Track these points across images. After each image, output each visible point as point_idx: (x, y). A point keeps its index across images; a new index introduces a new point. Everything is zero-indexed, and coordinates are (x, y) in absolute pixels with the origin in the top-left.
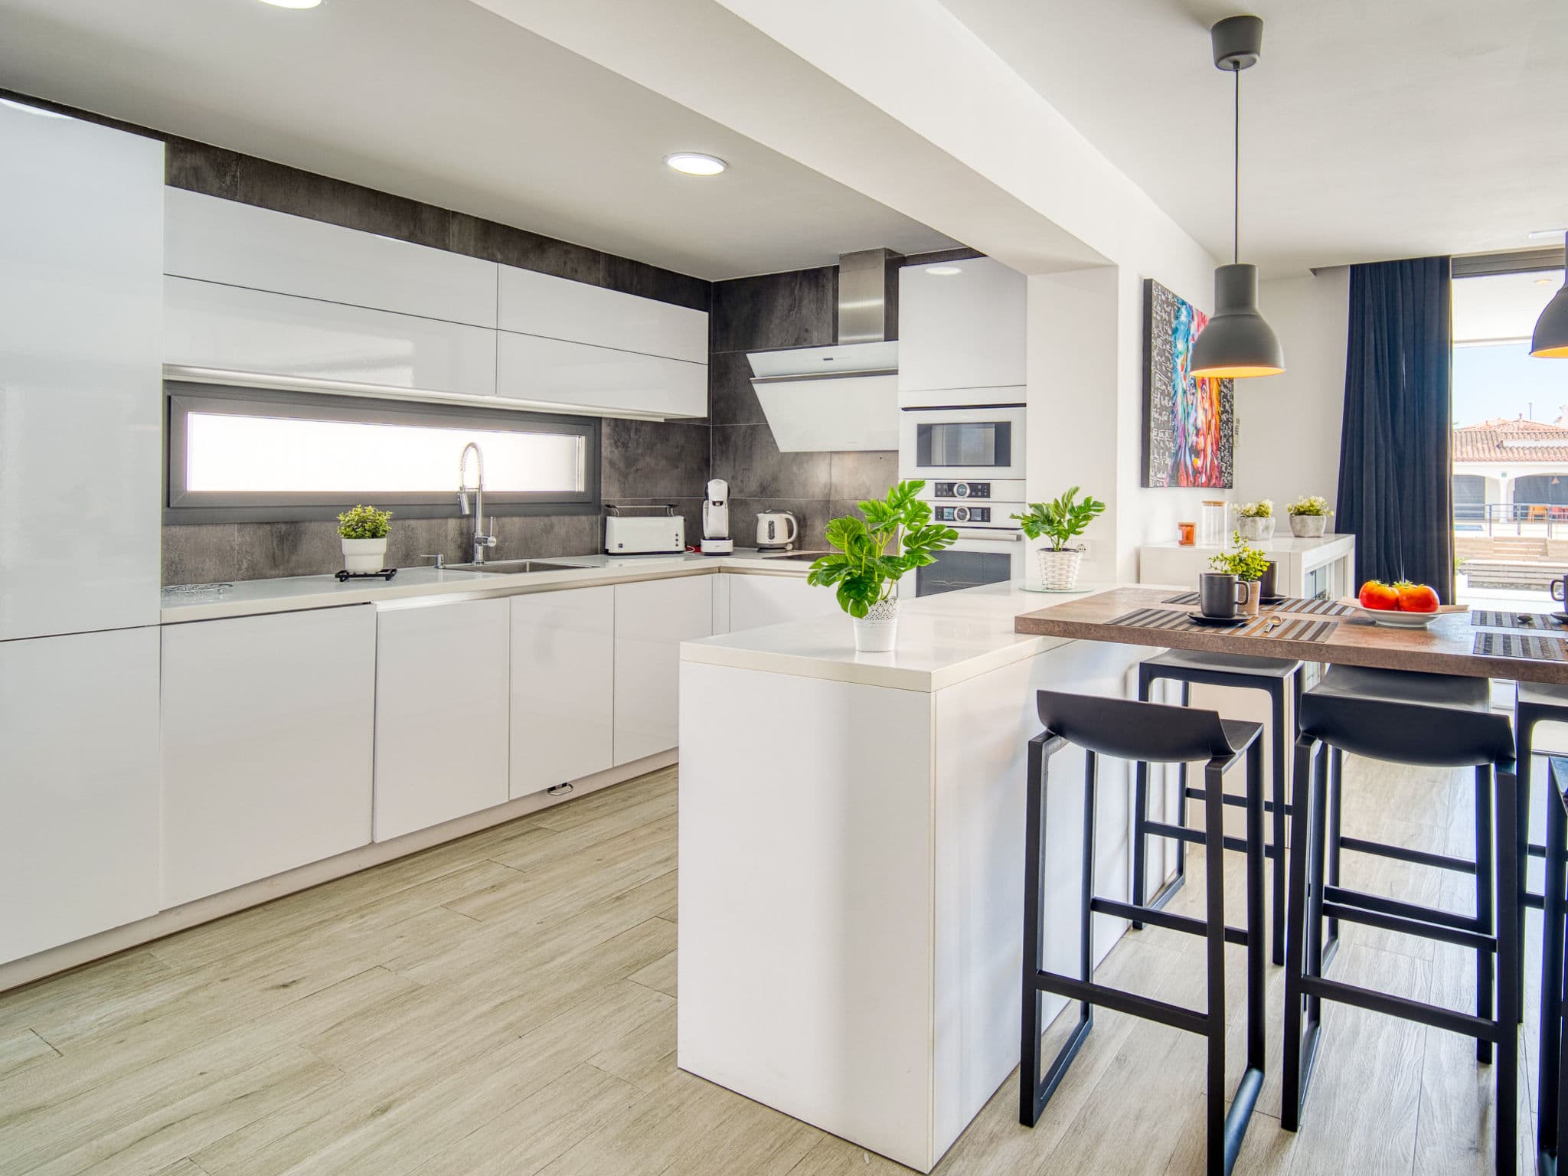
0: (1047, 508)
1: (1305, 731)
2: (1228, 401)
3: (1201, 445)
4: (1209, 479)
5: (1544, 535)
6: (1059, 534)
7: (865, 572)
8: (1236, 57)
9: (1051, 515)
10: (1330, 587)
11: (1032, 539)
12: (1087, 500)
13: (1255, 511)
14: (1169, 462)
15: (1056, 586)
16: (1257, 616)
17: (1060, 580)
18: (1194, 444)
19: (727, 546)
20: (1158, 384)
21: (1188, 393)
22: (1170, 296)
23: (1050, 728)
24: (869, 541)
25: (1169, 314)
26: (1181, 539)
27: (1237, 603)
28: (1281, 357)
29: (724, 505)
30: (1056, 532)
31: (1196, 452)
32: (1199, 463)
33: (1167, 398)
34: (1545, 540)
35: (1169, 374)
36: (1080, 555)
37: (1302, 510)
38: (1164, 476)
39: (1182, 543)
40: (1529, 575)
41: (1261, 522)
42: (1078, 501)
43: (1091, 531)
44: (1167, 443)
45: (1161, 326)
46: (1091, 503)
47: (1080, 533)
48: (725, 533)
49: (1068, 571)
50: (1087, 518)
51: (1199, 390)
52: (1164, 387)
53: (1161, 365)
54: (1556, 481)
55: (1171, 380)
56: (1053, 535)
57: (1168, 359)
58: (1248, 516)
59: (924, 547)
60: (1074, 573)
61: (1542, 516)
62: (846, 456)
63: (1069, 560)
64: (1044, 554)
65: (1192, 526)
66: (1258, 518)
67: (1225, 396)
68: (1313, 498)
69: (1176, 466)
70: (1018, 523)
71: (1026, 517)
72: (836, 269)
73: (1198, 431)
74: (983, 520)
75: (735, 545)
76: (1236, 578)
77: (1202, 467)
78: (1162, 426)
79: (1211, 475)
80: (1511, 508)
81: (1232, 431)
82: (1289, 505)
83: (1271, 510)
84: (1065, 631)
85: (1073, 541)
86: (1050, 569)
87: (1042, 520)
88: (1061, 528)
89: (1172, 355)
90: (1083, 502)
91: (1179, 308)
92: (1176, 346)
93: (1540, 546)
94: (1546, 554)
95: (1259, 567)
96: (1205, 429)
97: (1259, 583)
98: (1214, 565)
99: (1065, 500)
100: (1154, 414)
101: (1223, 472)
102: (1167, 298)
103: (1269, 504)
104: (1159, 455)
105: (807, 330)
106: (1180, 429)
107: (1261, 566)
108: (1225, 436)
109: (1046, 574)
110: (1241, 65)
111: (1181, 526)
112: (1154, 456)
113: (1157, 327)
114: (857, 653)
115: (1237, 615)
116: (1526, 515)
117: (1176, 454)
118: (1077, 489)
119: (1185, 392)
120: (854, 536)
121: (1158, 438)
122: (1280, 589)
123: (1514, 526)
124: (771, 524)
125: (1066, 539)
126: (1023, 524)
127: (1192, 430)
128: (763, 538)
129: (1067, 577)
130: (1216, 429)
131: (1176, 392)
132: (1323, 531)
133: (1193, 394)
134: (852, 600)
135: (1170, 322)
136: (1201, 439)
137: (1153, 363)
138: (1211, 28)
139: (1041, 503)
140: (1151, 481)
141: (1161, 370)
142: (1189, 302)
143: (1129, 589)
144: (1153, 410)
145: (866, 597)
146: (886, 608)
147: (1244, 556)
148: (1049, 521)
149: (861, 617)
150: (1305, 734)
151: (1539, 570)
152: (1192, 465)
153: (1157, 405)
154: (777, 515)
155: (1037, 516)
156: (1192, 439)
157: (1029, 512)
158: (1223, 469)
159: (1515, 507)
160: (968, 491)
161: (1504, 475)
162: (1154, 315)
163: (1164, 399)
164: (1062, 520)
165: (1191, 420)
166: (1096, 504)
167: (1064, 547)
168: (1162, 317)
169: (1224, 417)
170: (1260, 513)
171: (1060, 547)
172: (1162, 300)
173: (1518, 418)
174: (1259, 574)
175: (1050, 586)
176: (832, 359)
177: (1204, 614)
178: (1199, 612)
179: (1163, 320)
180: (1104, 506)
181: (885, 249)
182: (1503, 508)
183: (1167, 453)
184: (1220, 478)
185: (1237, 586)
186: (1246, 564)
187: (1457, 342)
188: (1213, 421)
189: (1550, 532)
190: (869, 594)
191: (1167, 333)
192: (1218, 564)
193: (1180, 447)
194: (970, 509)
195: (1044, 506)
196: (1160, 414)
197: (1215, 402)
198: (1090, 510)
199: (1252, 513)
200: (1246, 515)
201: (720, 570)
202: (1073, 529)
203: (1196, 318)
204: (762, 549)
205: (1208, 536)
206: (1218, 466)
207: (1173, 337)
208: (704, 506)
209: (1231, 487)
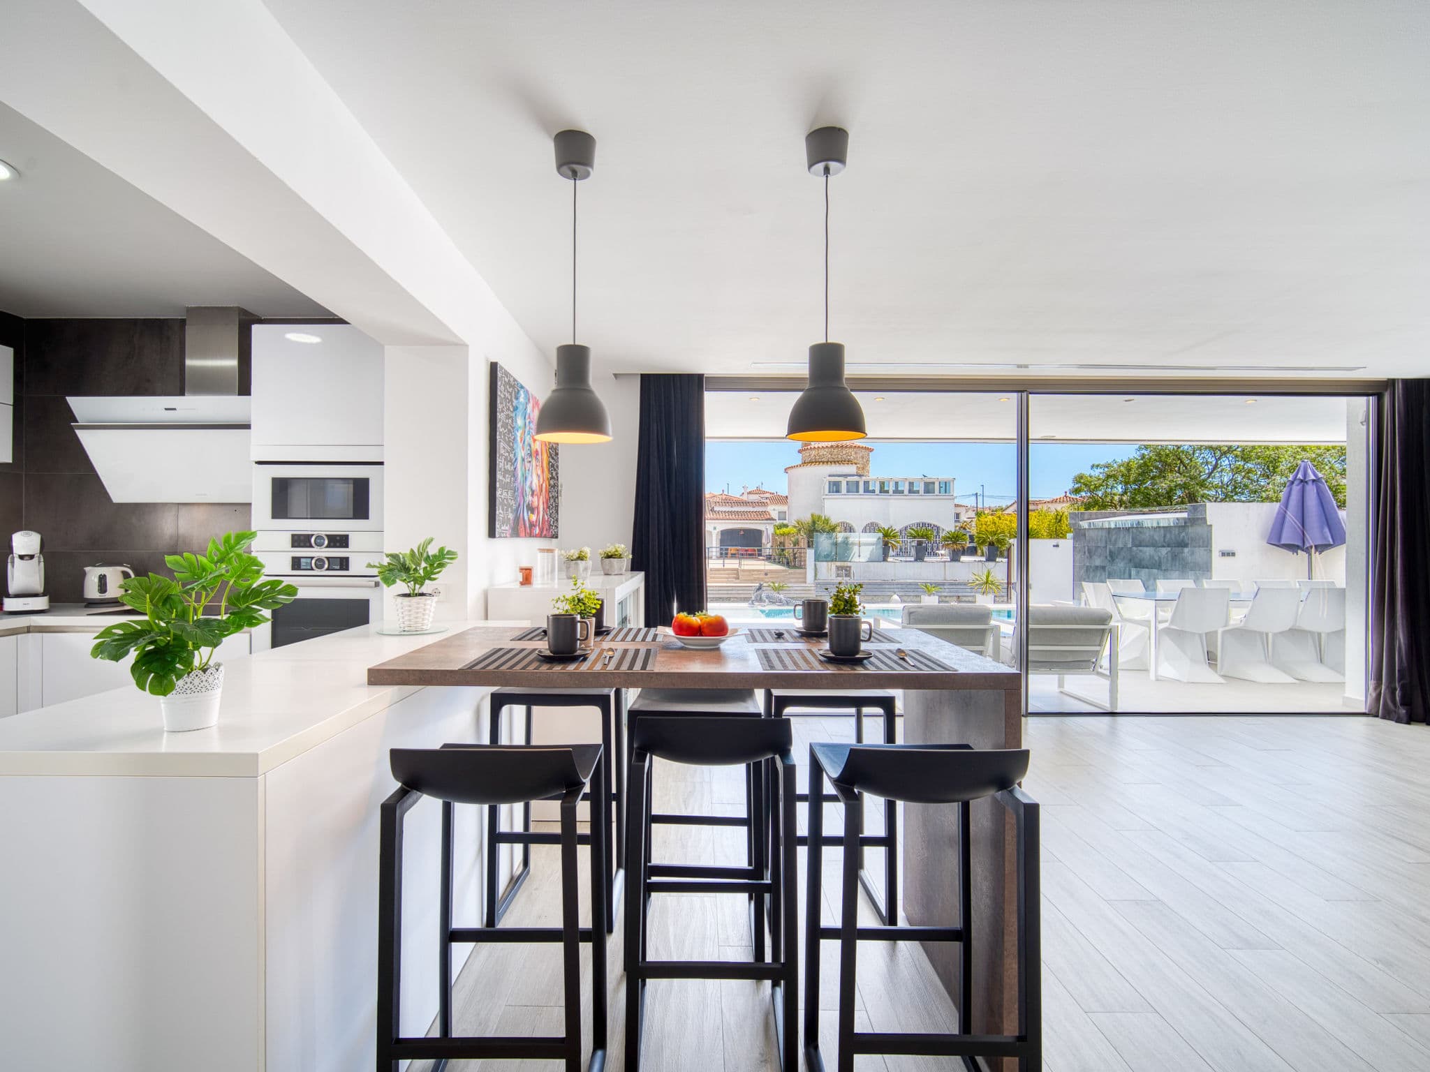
0: (403, 558)
1: (638, 748)
2: (555, 470)
3: (536, 504)
4: (541, 530)
5: (736, 566)
6: (415, 581)
7: (174, 639)
8: (575, 167)
9: (407, 563)
10: (630, 610)
11: (388, 586)
12: (441, 550)
13: (577, 556)
14: (511, 516)
15: (413, 629)
16: (592, 648)
17: (416, 623)
18: (530, 503)
19: (41, 603)
20: (502, 451)
21: (526, 460)
22: (512, 380)
23: (404, 783)
24: (181, 602)
25: (511, 395)
26: (521, 580)
27: (579, 639)
28: (610, 427)
29: (36, 559)
30: (412, 579)
31: (531, 509)
32: (534, 518)
33: (509, 463)
34: (737, 570)
35: (511, 444)
36: (435, 599)
37: (610, 554)
38: (507, 528)
39: (522, 584)
40: (730, 592)
41: (581, 564)
42: (432, 550)
43: (444, 577)
44: (510, 501)
45: (504, 403)
46: (445, 552)
47: (435, 579)
48: (39, 587)
49: (424, 614)
50: (441, 565)
51: (534, 460)
52: (507, 454)
53: (505, 436)
54: (742, 533)
55: (513, 449)
56: (409, 582)
57: (509, 431)
58: (572, 560)
59: (254, 606)
60: (429, 616)
61: (735, 554)
62: (195, 509)
63: (425, 605)
64: (400, 599)
65: (530, 569)
66: (579, 562)
67: (553, 466)
68: (617, 545)
69: (517, 519)
70: (375, 571)
71: (381, 566)
72: (183, 322)
73: (533, 492)
74: (341, 569)
75: (51, 601)
76: (578, 618)
77: (536, 521)
78: (504, 487)
79: (543, 528)
80: (718, 549)
81: (557, 493)
82: (600, 551)
83: (589, 555)
84: (421, 679)
85: (428, 587)
86: (406, 613)
87: (399, 568)
88: (417, 575)
89: (513, 428)
90: (437, 551)
91: (519, 391)
92: (516, 422)
93: (734, 574)
94: (738, 578)
95: (593, 605)
96: (538, 491)
97: (594, 619)
98: (557, 605)
99: (421, 550)
100: (499, 476)
101: (551, 525)
102: (509, 381)
103: (587, 550)
104: (503, 510)
105: (148, 381)
106: (520, 491)
107: (595, 604)
108: (553, 497)
109: (403, 618)
110: (579, 174)
111: (522, 569)
112: (499, 511)
113: (501, 403)
114: (165, 735)
115: (579, 649)
116: (727, 554)
117: (517, 510)
118: (432, 540)
119: (523, 460)
120: (160, 597)
121: (503, 497)
122: (607, 622)
123: (721, 561)
124: (102, 579)
125: (422, 584)
126: (380, 573)
127: (528, 490)
128: (92, 592)
129: (423, 619)
130: (546, 491)
131: (516, 459)
132: (624, 569)
133: (530, 462)
134: (153, 675)
135: (512, 402)
136: (535, 499)
137: (498, 433)
138: (554, 137)
139: (397, 553)
140: (497, 533)
141: (505, 440)
142: (527, 387)
143: (480, 628)
144: (498, 473)
145: (174, 670)
146: (204, 679)
147: (582, 596)
148: (407, 570)
149: (164, 694)
150: (638, 751)
151: (734, 588)
152: (529, 519)
153: (501, 469)
154: (111, 569)
155: (393, 565)
156: (529, 498)
157: (386, 561)
158: (552, 522)
159: (721, 549)
160: (326, 542)
161: (715, 528)
162: (499, 393)
163: (507, 464)
164: (418, 568)
165: (528, 483)
166: (449, 553)
167: (420, 592)
168: (505, 395)
169: (552, 482)
170: (581, 558)
171: (416, 592)
172: (505, 381)
173: (722, 492)
174: (594, 611)
175: (406, 629)
176: (175, 409)
177: (551, 652)
178: (546, 649)
179: (506, 398)
180: (457, 555)
181: (239, 308)
182: (714, 550)
183: (510, 510)
184: (550, 530)
185: (579, 624)
186: (584, 604)
187: (708, 438)
188: (544, 485)
189: (740, 564)
190: (178, 665)
191: (509, 409)
192: (560, 605)
193: (519, 505)
194: (328, 558)
195: (401, 556)
196: (504, 477)
197: (546, 470)
198: (444, 558)
199: (575, 557)
200: (570, 559)
201: (29, 630)
202: (429, 576)
203: (531, 400)
204: (92, 604)
205: (543, 575)
206: (548, 521)
207: (514, 414)
208: (9, 561)
209: (557, 537)
